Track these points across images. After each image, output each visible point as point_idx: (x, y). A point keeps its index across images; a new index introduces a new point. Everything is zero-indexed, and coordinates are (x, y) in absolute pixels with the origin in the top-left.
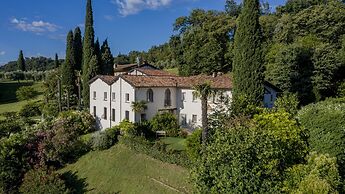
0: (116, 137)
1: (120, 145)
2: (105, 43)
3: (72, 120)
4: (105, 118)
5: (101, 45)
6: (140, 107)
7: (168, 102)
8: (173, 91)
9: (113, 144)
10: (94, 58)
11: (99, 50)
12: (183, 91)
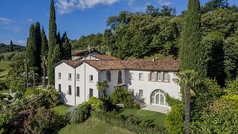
0: (89, 112)
1: (94, 119)
2: (65, 35)
3: (43, 96)
4: (70, 94)
5: (61, 36)
6: (103, 86)
7: (120, 81)
8: (123, 72)
9: (87, 118)
10: (57, 46)
11: (60, 40)
12: (130, 72)
